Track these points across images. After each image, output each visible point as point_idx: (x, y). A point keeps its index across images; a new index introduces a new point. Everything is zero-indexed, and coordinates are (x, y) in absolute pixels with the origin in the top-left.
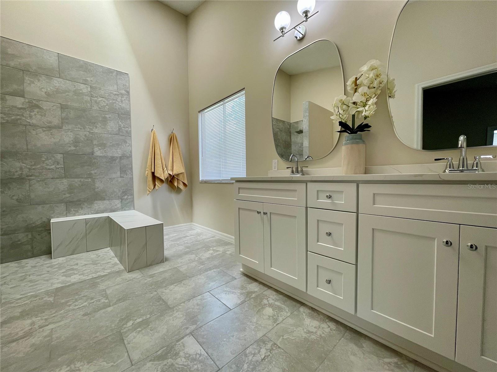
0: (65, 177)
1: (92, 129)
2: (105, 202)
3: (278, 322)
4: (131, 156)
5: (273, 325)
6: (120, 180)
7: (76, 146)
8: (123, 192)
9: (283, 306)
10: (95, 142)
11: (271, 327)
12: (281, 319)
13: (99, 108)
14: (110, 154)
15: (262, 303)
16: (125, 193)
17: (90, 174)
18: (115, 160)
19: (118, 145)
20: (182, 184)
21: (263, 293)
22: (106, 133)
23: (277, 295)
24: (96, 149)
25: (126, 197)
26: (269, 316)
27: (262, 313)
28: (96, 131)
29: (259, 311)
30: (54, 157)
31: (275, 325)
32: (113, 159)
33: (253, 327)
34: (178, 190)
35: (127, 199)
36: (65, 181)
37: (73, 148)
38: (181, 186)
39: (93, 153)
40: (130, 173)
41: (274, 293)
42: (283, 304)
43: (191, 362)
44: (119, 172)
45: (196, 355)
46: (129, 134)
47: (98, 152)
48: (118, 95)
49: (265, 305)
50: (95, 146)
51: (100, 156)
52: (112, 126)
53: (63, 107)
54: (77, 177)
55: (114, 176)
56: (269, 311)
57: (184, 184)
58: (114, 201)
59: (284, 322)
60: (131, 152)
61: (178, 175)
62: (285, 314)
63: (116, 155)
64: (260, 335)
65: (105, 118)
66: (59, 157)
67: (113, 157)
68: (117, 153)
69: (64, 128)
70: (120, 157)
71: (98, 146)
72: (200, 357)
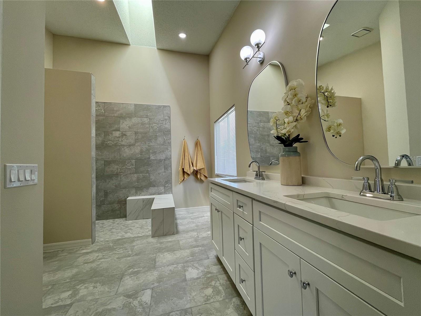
0: (136, 173)
1: (149, 144)
2: (155, 188)
3: (208, 303)
4: (171, 158)
6: (164, 174)
7: (141, 155)
8: (166, 182)
10: (151, 151)
11: (200, 304)
13: (153, 130)
14: (158, 158)
15: (210, 283)
16: (167, 182)
17: (148, 171)
18: (161, 161)
19: (163, 151)
22: (156, 145)
24: (151, 155)
25: (167, 185)
26: (206, 295)
28: (151, 144)
29: (202, 289)
30: (131, 162)
31: (204, 304)
32: (160, 161)
34: (201, 181)
35: (168, 186)
36: (135, 175)
37: (140, 156)
38: (203, 178)
39: (149, 158)
40: (170, 170)
44: (163, 169)
45: (144, 303)
46: (170, 144)
47: (152, 158)
48: (164, 120)
49: (211, 285)
50: (151, 154)
51: (153, 160)
52: (160, 140)
53: (136, 133)
54: (142, 172)
55: (160, 171)
56: (209, 291)
57: (205, 176)
58: (161, 187)
59: (212, 304)
60: (171, 155)
61: (200, 170)
62: (219, 298)
63: (162, 158)
64: (188, 306)
65: (156, 136)
66: (133, 161)
67: (160, 159)
68: (162, 156)
69: (136, 145)
70: (164, 159)
71: (152, 153)
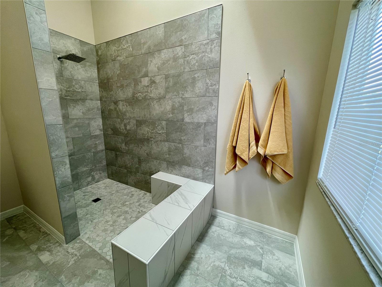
0: (167, 141)
1: (183, 94)
2: (190, 168)
4: (216, 122)
6: (203, 149)
7: (173, 114)
8: (205, 163)
10: (185, 108)
13: (190, 68)
14: (196, 121)
17: (181, 140)
18: (200, 127)
19: (204, 108)
22: (194, 96)
24: (186, 115)
25: (207, 168)
28: (186, 95)
30: (161, 124)
32: (198, 125)
35: (208, 171)
36: (166, 144)
37: (171, 115)
39: (183, 120)
40: (213, 143)
44: (202, 141)
47: (187, 119)
50: (185, 112)
51: (189, 123)
53: (167, 77)
54: (173, 141)
55: (198, 144)
57: (286, 173)
58: (197, 169)
60: (217, 117)
61: (273, 156)
63: (202, 121)
67: (198, 123)
68: (201, 118)
69: (167, 97)
70: (205, 123)
71: (188, 111)
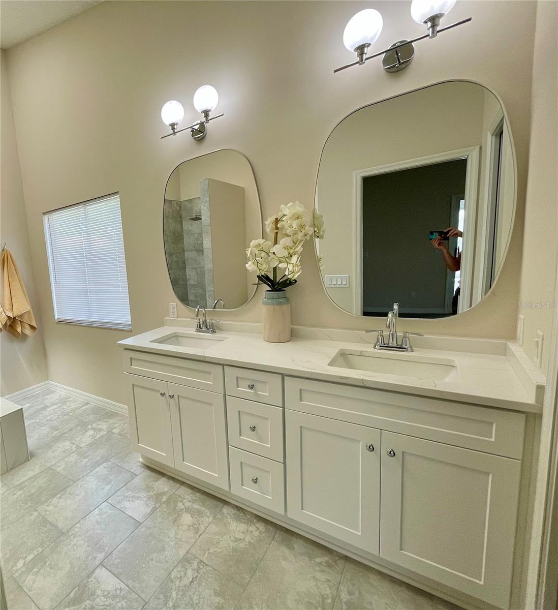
3: (200, 533)
5: (195, 537)
9: (203, 508)
11: (193, 540)
12: (202, 527)
15: (177, 508)
20: (28, 327)
21: (176, 493)
23: (193, 494)
26: (189, 526)
27: (180, 523)
29: (175, 521)
31: (197, 536)
33: (173, 543)
34: (24, 337)
38: (28, 331)
41: (189, 491)
42: (202, 506)
43: (113, 600)
45: (116, 590)
49: (181, 510)
56: (187, 519)
57: (32, 327)
59: (207, 531)
61: (21, 316)
62: (207, 519)
64: (182, 553)
72: (121, 592)
